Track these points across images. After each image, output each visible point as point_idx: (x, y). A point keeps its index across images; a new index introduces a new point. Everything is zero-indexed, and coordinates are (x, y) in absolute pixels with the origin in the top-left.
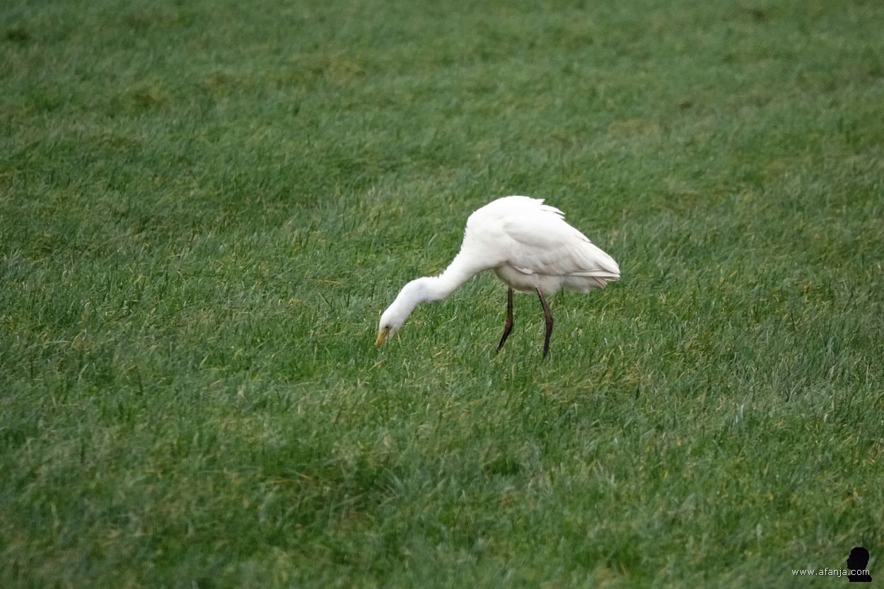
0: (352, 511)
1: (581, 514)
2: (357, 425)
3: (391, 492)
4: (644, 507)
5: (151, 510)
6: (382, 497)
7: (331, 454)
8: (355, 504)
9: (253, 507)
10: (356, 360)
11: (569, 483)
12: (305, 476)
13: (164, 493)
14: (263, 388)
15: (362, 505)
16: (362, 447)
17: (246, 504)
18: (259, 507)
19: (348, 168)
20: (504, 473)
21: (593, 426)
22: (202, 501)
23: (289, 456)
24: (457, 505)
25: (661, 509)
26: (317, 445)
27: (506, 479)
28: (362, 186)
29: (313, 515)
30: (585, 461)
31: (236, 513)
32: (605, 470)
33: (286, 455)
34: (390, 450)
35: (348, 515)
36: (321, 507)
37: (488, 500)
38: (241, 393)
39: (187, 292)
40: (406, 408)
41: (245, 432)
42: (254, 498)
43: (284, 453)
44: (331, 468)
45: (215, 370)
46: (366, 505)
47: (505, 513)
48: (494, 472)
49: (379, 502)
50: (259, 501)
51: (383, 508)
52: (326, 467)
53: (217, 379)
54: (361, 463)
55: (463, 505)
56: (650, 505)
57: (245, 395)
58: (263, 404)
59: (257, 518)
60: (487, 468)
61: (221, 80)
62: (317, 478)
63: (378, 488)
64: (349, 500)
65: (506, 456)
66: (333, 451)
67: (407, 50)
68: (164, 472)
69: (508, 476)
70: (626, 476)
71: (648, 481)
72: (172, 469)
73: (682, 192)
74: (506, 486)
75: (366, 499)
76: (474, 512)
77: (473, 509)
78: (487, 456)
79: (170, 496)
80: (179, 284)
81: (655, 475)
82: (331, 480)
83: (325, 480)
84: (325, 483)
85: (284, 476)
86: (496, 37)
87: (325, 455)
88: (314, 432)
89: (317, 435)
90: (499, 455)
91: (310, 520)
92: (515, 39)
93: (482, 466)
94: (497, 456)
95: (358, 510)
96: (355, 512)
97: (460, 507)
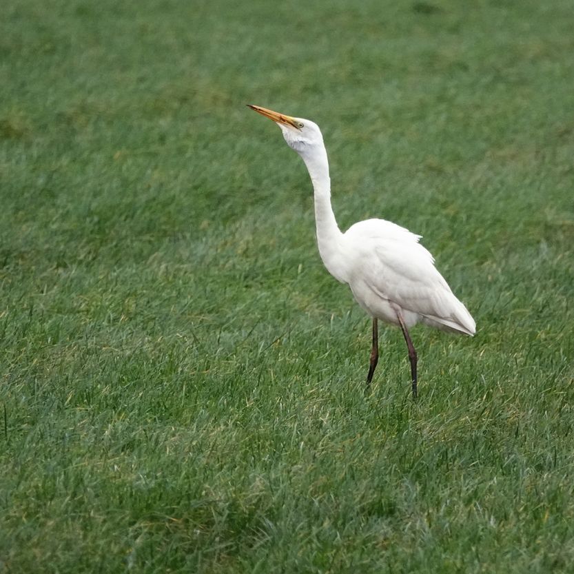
0: (224, 556)
1: (459, 557)
2: (228, 466)
3: (263, 535)
4: (525, 549)
5: (15, 556)
6: (254, 540)
7: (201, 496)
8: (227, 549)
9: (122, 552)
11: (447, 525)
12: (174, 520)
13: (30, 537)
17: (114, 548)
18: (128, 552)
19: (215, 198)
20: (380, 513)
22: (68, 546)
23: (158, 498)
24: (333, 547)
25: (542, 552)
26: (186, 487)
27: (382, 521)
28: (231, 218)
29: (183, 559)
30: (464, 502)
31: (103, 558)
32: (484, 511)
33: (155, 497)
34: (262, 491)
35: (219, 560)
36: (191, 551)
37: (365, 542)
38: (107, 433)
39: (51, 329)
41: (111, 473)
42: (123, 543)
43: (153, 495)
44: (202, 511)
45: (79, 410)
46: (238, 550)
47: (382, 557)
48: (370, 514)
49: (251, 546)
50: (128, 545)
51: (256, 551)
52: (196, 510)
53: (84, 419)
54: (234, 505)
55: (338, 548)
56: (531, 548)
57: (112, 436)
58: (130, 446)
59: (125, 562)
60: (363, 509)
61: (84, 109)
62: (187, 521)
63: (250, 531)
65: (382, 498)
66: (204, 493)
67: (277, 76)
68: (29, 516)
69: (384, 517)
70: (506, 517)
71: (529, 523)
72: (36, 513)
73: (560, 222)
74: (383, 527)
76: (350, 555)
77: (348, 552)
78: (363, 497)
79: (34, 540)
81: (536, 516)
82: (201, 523)
83: (195, 523)
84: (196, 527)
85: (153, 519)
86: (368, 65)
87: (195, 497)
88: (183, 474)
89: (186, 477)
90: (375, 496)
91: (180, 564)
92: (387, 65)
93: (357, 507)
94: (373, 497)
95: (229, 554)
96: (226, 556)
97: (334, 551)
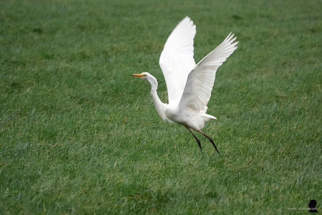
3: (169, 203)
4: (263, 211)
5: (80, 207)
6: (166, 205)
7: (148, 188)
8: (156, 207)
9: (118, 207)
10: (158, 154)
11: (236, 201)
12: (138, 196)
13: (86, 200)
14: (123, 163)
15: (159, 207)
16: (159, 186)
17: (116, 206)
20: (212, 197)
21: (246, 181)
22: (99, 204)
23: (132, 188)
25: (269, 212)
26: (143, 185)
27: (212, 199)
29: (140, 210)
30: (242, 193)
31: (112, 209)
32: (249, 197)
34: (170, 187)
35: (153, 211)
36: (143, 208)
37: (205, 207)
38: (115, 165)
39: (97, 127)
40: (176, 172)
41: (116, 179)
42: (119, 203)
43: (130, 187)
44: (147, 193)
45: (106, 156)
46: (160, 208)
47: (211, 212)
48: (208, 197)
49: (165, 207)
51: (166, 209)
53: (107, 159)
54: (159, 192)
56: (265, 211)
57: (117, 166)
59: (119, 211)
60: (205, 195)
61: (112, 49)
62: (142, 197)
63: (164, 201)
64: (153, 205)
65: (213, 191)
68: (86, 193)
70: (257, 200)
71: (265, 202)
72: (88, 192)
73: (282, 95)
74: (212, 202)
75: (160, 205)
76: (200, 211)
78: (205, 191)
79: (87, 202)
81: (268, 200)
82: (147, 198)
84: (145, 199)
85: (130, 196)
87: (146, 188)
89: (143, 181)
91: (139, 212)
93: (203, 194)
94: (209, 191)
95: (157, 209)
96: (156, 210)
97: (195, 209)
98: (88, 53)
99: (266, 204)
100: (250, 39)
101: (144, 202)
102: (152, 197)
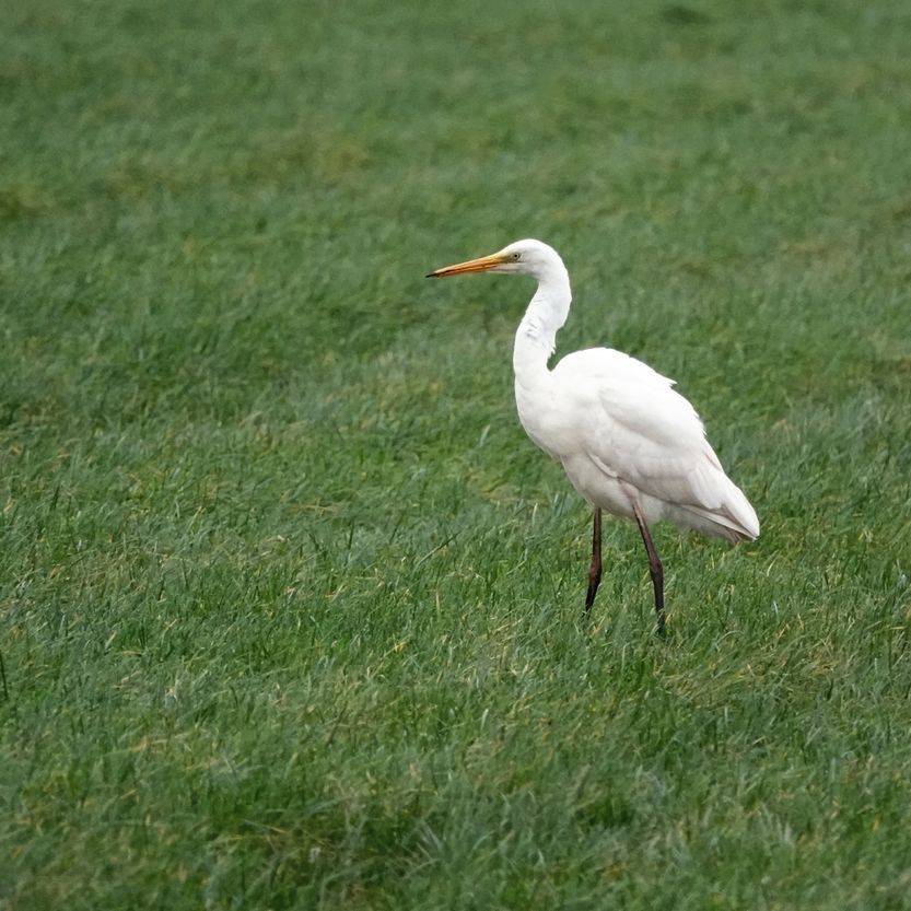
0: (357, 888)
1: (734, 891)
2: (365, 745)
3: (421, 855)
4: (840, 879)
5: (25, 888)
6: (407, 864)
7: (322, 793)
8: (363, 876)
9: (195, 880)
10: (362, 640)
11: (715, 840)
12: (280, 831)
13: (48, 858)
14: (210, 684)
15: (375, 877)
16: (373, 781)
17: (182, 876)
18: (204, 882)
19: (346, 317)
20: (609, 822)
21: (755, 746)
22: (109, 872)
23: (253, 796)
24: (531, 875)
25: (866, 883)
26: (298, 779)
27: (612, 833)
28: (370, 347)
29: (293, 894)
30: (742, 804)
31: (166, 892)
32: (774, 819)
33: (249, 795)
34: (418, 786)
35: (350, 894)
36: (305, 881)
37: (583, 868)
38: (172, 692)
39: (82, 526)
40: (445, 716)
41: (179, 757)
42: (195, 866)
43: (246, 791)
44: (323, 818)
45: (128, 653)
46: (381, 879)
47: (610, 890)
48: (592, 822)
49: (402, 873)
50: (204, 870)
51: (409, 881)
52: (314, 816)
53: (134, 670)
54: (376, 811)
55: (541, 877)
56: (849, 876)
57: (180, 697)
58: (208, 713)
59: (200, 898)
60: (580, 815)
61: (136, 173)
62: (299, 833)
63: (398, 849)
64: (351, 869)
65: (611, 796)
66: (326, 789)
67: (442, 123)
68: (47, 825)
69: (615, 827)
70: (809, 828)
71: (846, 836)
72: (59, 820)
73: (897, 358)
74: (612, 842)
75: (381, 869)
76: (559, 889)
77: (557, 883)
78: (580, 795)
79: (55, 863)
80: (69, 511)
81: (855, 826)
82: (322, 836)
83: (312, 836)
84: (313, 842)
85: (244, 829)
86: (590, 104)
87: (312, 795)
88: (295, 756)
89: (299, 762)
90: (599, 793)
91: (288, 902)
92: (622, 106)
93: (572, 812)
94: (595, 794)
95: (367, 886)
96: (362, 889)
97: (535, 881)
98: (27, 198)
99: (851, 845)
100: (742, 108)
101: (305, 855)
102: (345, 833)
